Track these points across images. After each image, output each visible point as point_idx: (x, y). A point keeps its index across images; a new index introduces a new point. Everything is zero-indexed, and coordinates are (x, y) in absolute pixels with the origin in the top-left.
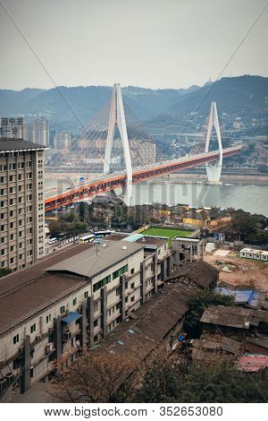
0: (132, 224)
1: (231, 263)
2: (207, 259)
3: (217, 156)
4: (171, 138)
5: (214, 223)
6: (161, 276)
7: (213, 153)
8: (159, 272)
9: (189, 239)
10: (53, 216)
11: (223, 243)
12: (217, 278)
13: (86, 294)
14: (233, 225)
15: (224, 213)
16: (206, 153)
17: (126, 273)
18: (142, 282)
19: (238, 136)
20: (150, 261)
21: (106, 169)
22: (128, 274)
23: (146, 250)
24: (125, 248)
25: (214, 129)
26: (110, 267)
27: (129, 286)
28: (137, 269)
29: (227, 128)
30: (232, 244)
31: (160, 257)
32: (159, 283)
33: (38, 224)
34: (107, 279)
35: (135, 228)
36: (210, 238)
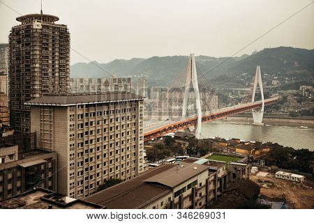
0: (201, 152)
1: (269, 182)
2: (252, 178)
3: (261, 105)
4: (229, 91)
5: (257, 152)
6: (220, 189)
7: (258, 102)
8: (219, 186)
9: (239, 163)
10: (149, 144)
11: (264, 168)
12: (259, 192)
13: (170, 198)
14: (271, 154)
15: (265, 146)
16: (253, 103)
17: (196, 186)
18: (207, 192)
19: (275, 90)
20: (213, 178)
21: (184, 113)
22: (197, 186)
23: (210, 170)
24: (196, 168)
25: (258, 85)
26: (186, 181)
27: (198, 195)
28: (204, 184)
29: (267, 85)
30: (270, 168)
31: (220, 176)
32: (219, 193)
33: (140, 150)
34: (184, 190)
35: (203, 154)
36: (254, 164)
